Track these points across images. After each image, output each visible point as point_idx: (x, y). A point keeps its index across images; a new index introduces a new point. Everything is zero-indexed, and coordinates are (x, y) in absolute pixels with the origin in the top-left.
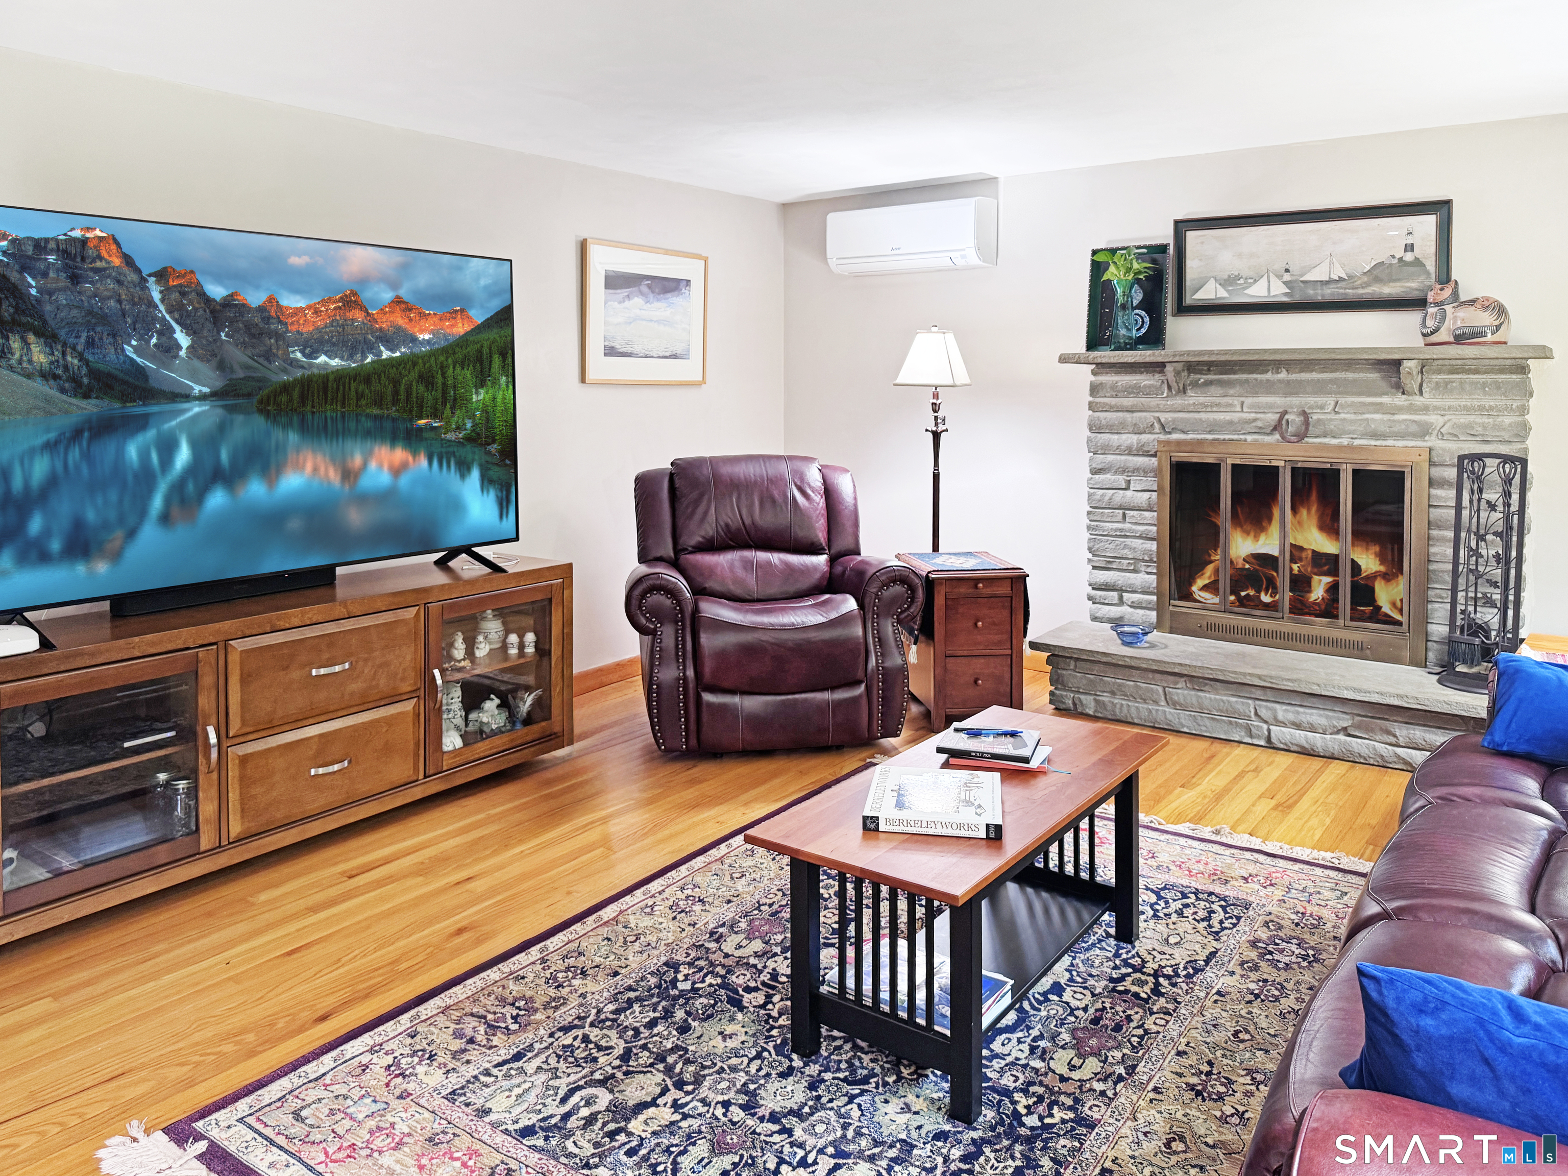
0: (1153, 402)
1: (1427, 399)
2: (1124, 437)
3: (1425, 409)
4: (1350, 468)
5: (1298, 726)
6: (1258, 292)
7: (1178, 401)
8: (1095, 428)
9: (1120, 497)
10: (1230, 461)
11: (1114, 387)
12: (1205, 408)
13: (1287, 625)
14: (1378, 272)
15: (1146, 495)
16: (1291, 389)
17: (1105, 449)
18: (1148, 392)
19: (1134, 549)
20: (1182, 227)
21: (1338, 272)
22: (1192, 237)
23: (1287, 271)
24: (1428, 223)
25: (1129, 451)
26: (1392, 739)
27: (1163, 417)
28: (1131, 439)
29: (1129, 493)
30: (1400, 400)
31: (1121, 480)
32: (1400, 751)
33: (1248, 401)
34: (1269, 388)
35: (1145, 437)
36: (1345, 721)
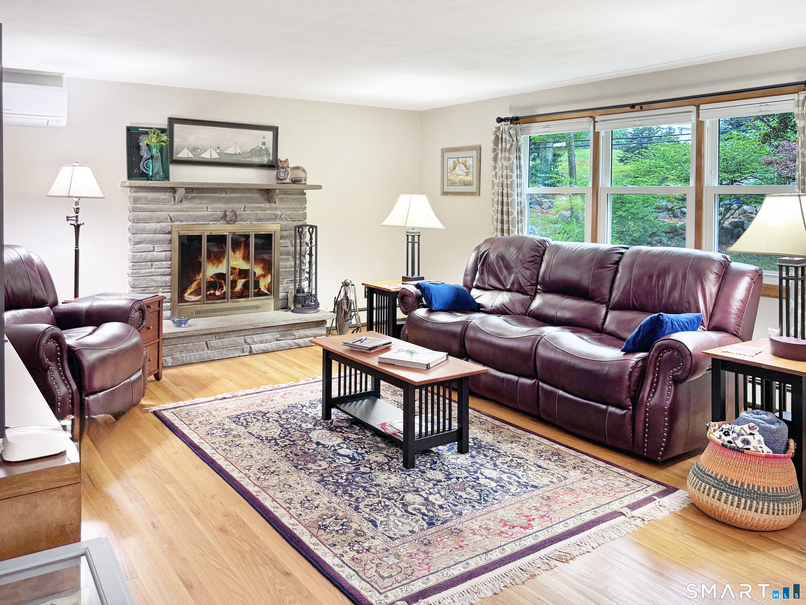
0: (167, 206)
1: (277, 205)
2: (152, 224)
3: (276, 209)
4: (253, 234)
5: (261, 342)
6: (206, 156)
7: (179, 206)
8: (136, 221)
9: (150, 255)
10: (206, 234)
11: (146, 199)
12: (191, 209)
13: (230, 304)
14: (254, 152)
15: (164, 253)
16: (229, 201)
17: (142, 231)
18: (164, 201)
19: (157, 282)
20: (172, 121)
21: (238, 151)
22: (177, 127)
23: (218, 148)
24: (270, 134)
25: (155, 232)
26: (293, 337)
27: (171, 214)
28: (158, 226)
29: (155, 253)
30: (267, 205)
31: (150, 247)
32: (296, 341)
33: (210, 206)
34: (219, 200)
35: (163, 224)
36: (277, 335)
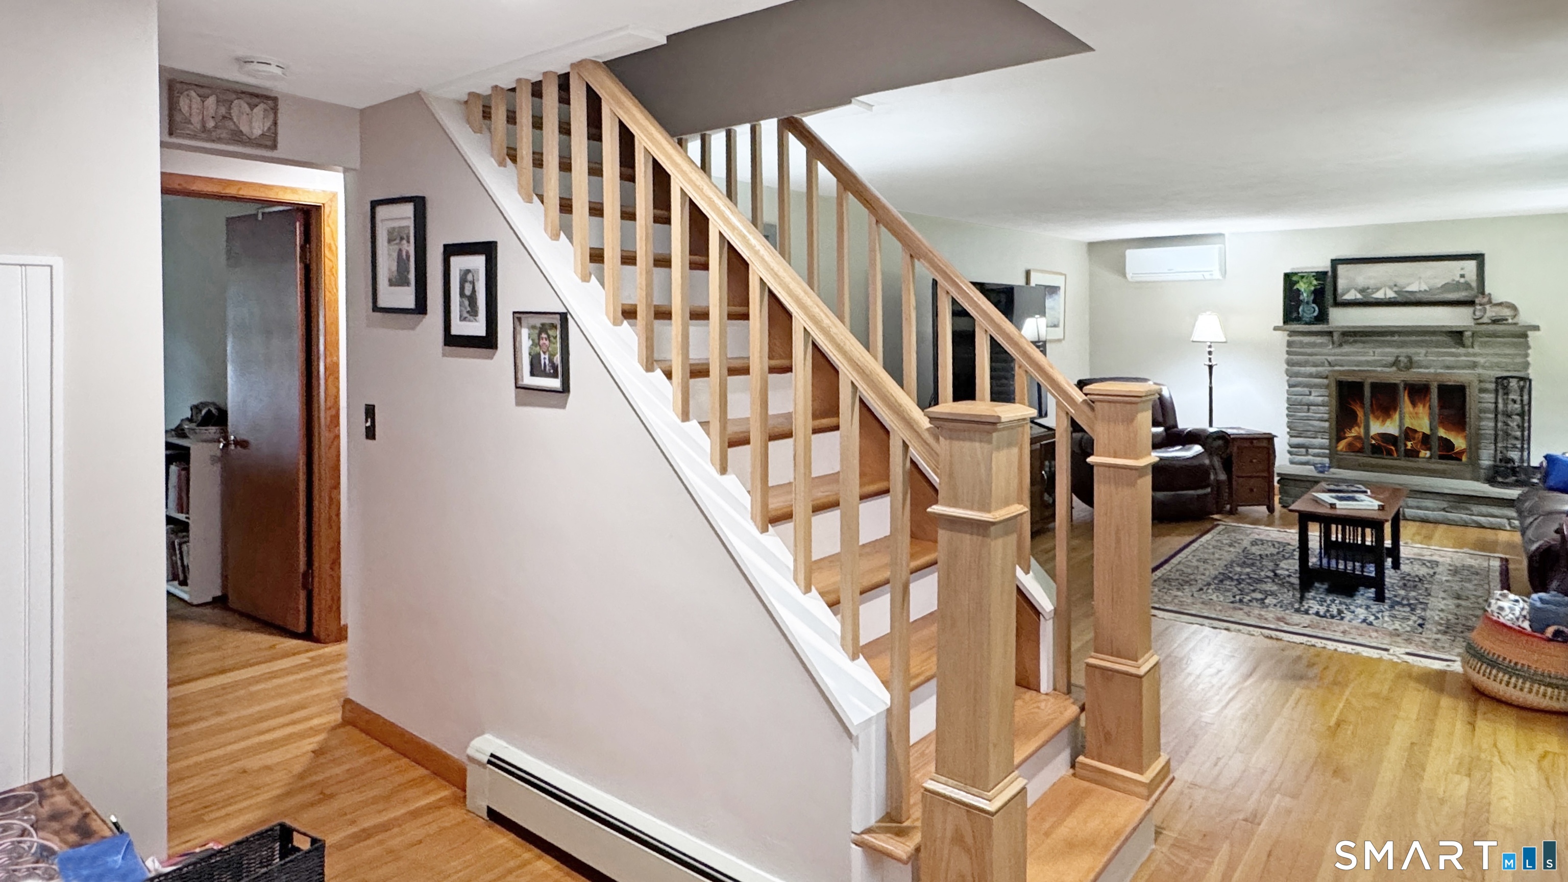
0: (1325, 351)
1: (1476, 350)
2: (1308, 368)
3: (1475, 355)
4: (1436, 383)
6: (1379, 296)
7: (1338, 350)
8: (1289, 363)
9: (1306, 399)
10: (1370, 381)
11: (1301, 342)
12: (1354, 354)
13: (1402, 463)
14: (1446, 287)
15: (1321, 399)
16: (1403, 345)
17: (1297, 375)
18: (1321, 345)
19: (1315, 426)
20: (1335, 263)
21: (1424, 287)
22: (1341, 269)
23: (1395, 285)
24: (1472, 265)
25: (1311, 376)
27: (1330, 358)
28: (1313, 370)
29: (1311, 398)
30: (1461, 350)
31: (1306, 390)
33: (1378, 350)
34: (1390, 344)
35: (1320, 369)
36: (1444, 504)
